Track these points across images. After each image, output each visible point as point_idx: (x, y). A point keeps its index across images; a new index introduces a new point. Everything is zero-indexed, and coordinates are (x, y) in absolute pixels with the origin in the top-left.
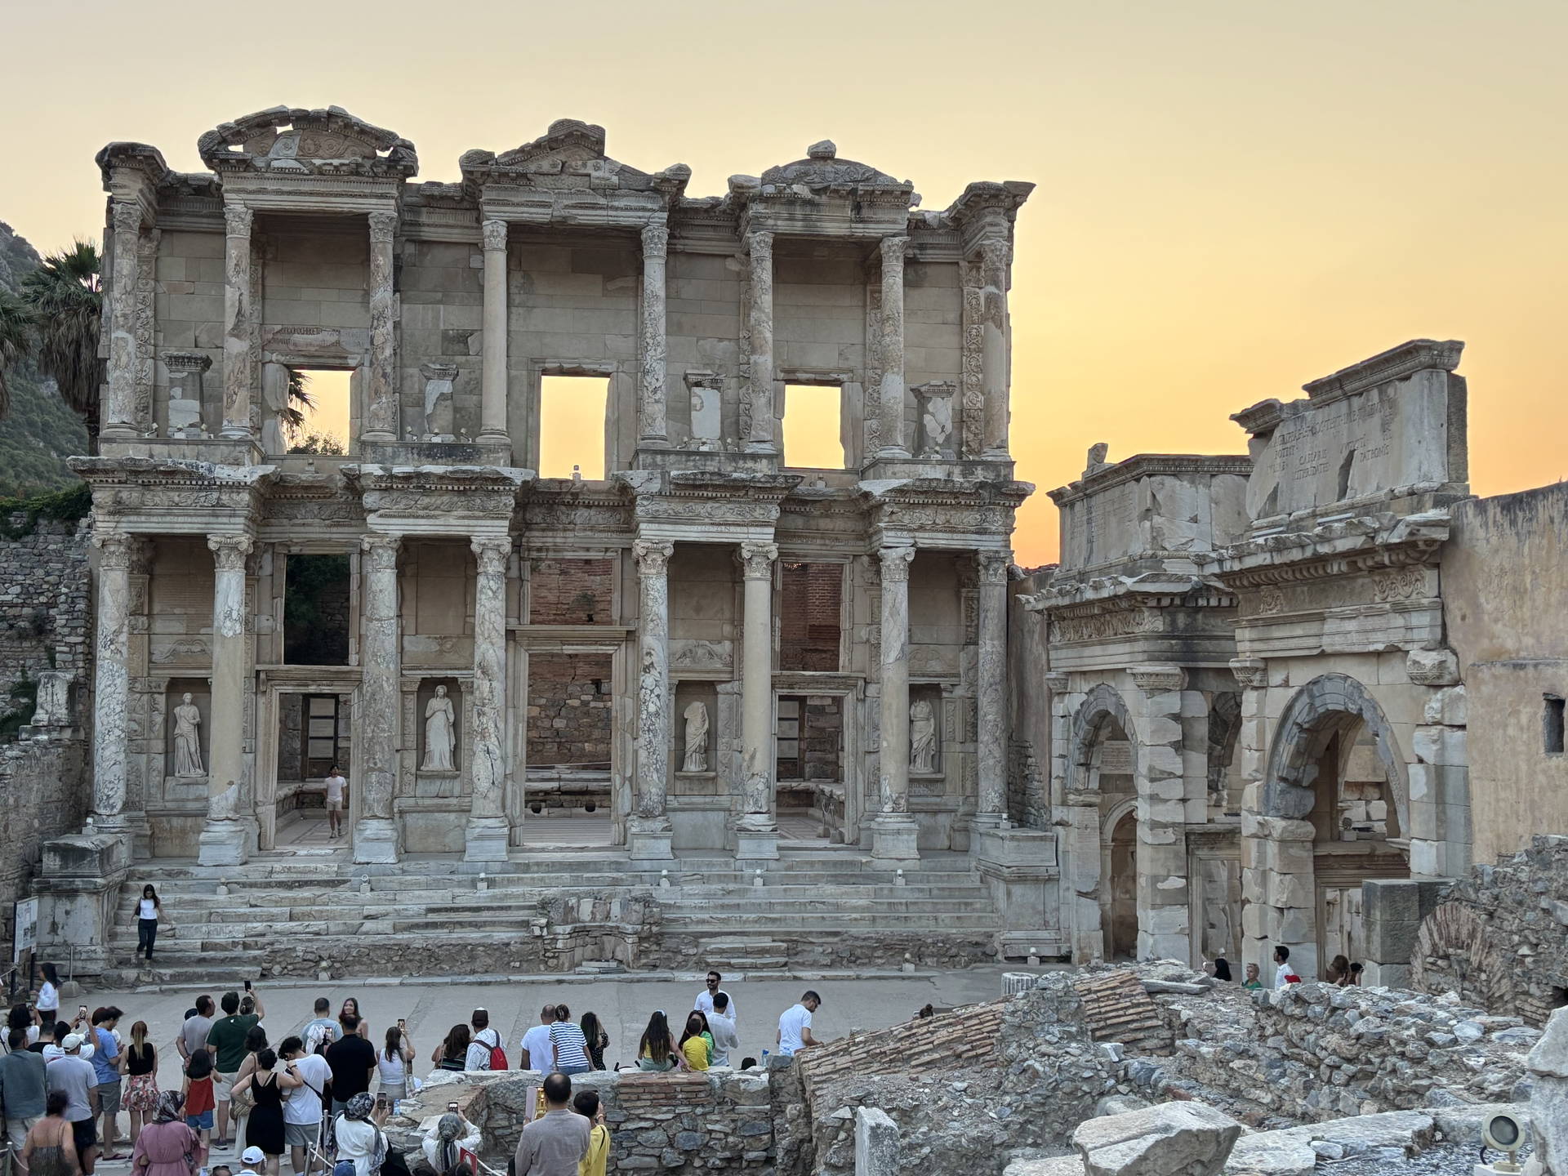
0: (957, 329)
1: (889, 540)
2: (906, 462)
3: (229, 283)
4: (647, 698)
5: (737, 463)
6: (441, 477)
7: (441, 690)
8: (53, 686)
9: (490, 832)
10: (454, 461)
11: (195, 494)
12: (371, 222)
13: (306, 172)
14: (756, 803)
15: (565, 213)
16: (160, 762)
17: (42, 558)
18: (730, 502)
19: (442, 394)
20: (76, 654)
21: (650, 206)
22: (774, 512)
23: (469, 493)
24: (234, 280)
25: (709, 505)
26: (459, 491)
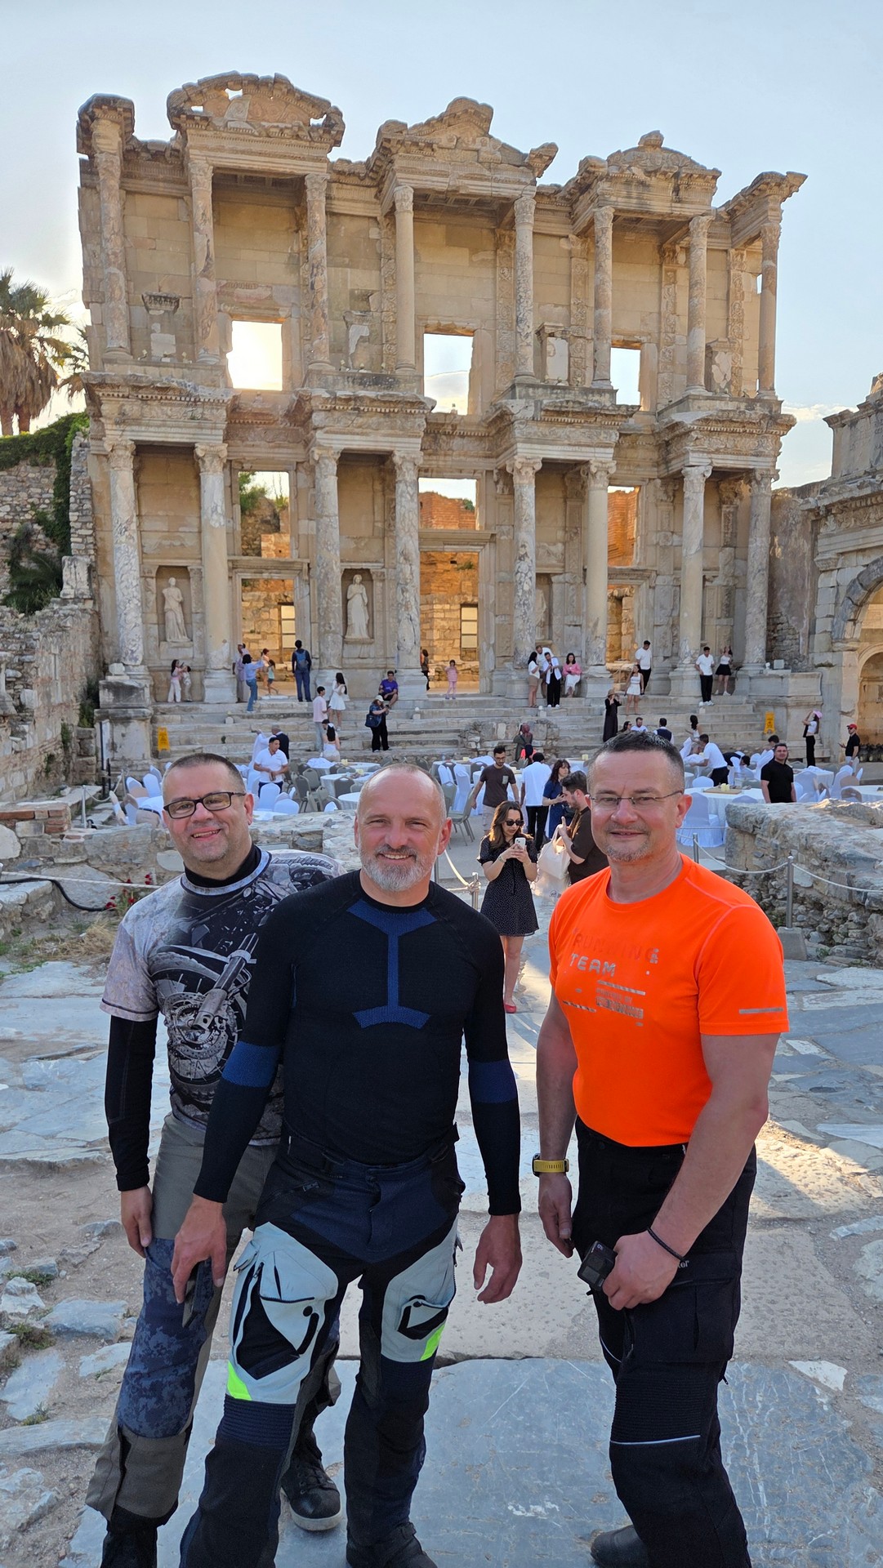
0: (724, 304)
1: (694, 460)
2: (708, 398)
3: (198, 230)
4: (522, 580)
5: (587, 396)
6: (373, 400)
7: (358, 578)
8: (75, 567)
9: (413, 679)
10: (380, 388)
11: (184, 409)
12: (308, 183)
13: (256, 134)
14: (598, 658)
15: (459, 182)
16: (155, 630)
17: (24, 484)
18: (583, 427)
19: (362, 337)
20: (87, 544)
21: (523, 180)
22: (614, 436)
23: (392, 415)
24: (202, 227)
25: (568, 429)
26: (385, 413)
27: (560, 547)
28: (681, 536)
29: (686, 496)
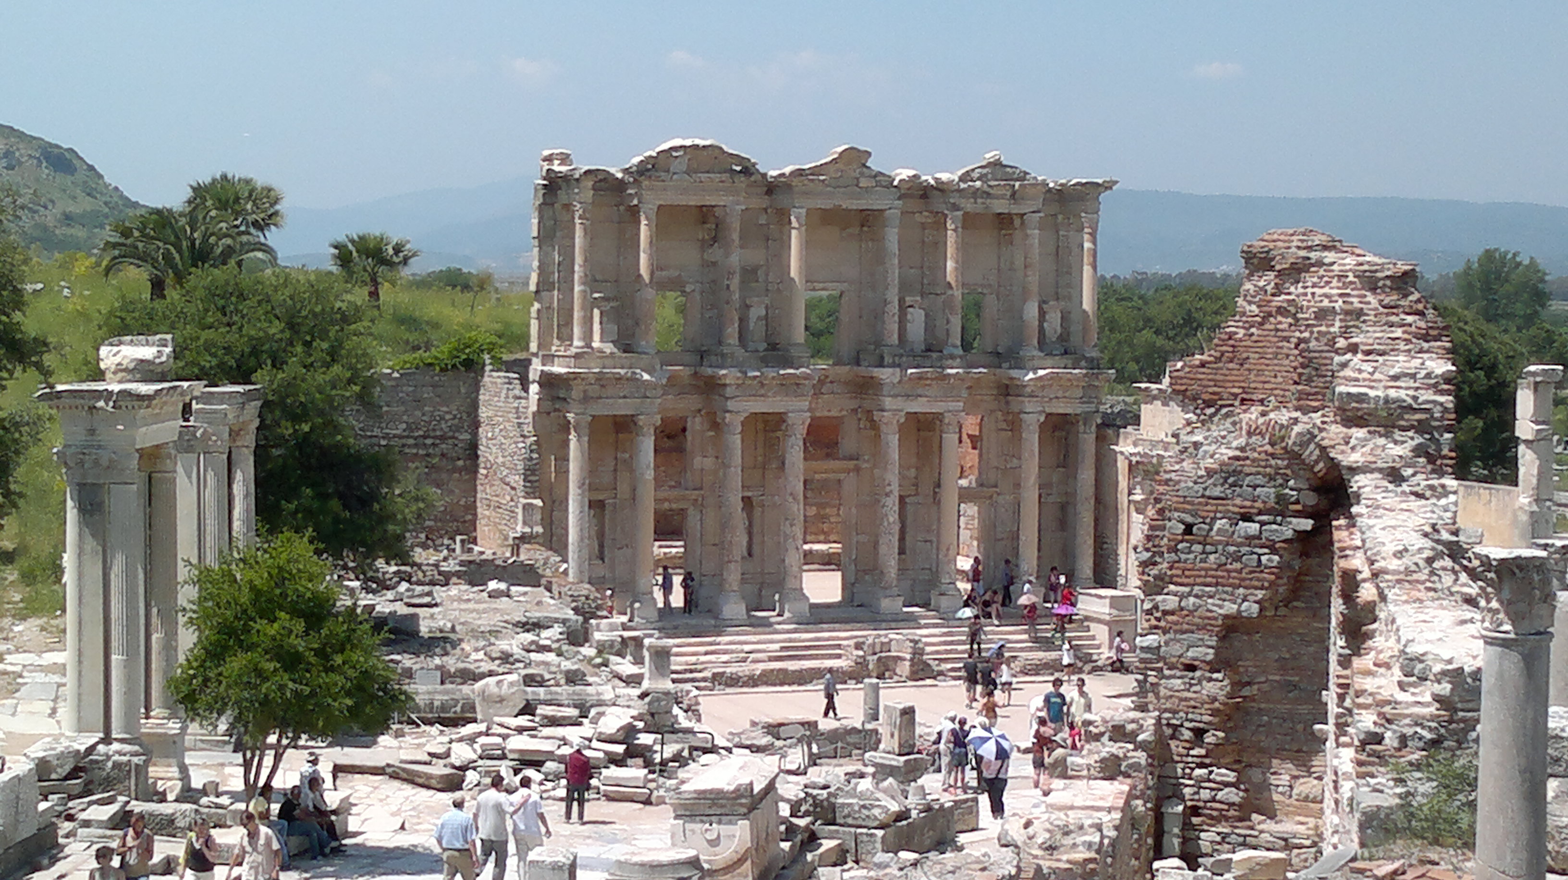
1: (1029, 408)
2: (1040, 358)
6: (774, 377)
10: (778, 364)
12: (728, 212)
13: (692, 181)
14: (950, 577)
15: (841, 203)
17: (419, 402)
19: (760, 316)
21: (893, 197)
22: (963, 393)
23: (787, 385)
25: (927, 388)
27: (913, 470)
28: (1020, 459)
29: (1024, 435)
